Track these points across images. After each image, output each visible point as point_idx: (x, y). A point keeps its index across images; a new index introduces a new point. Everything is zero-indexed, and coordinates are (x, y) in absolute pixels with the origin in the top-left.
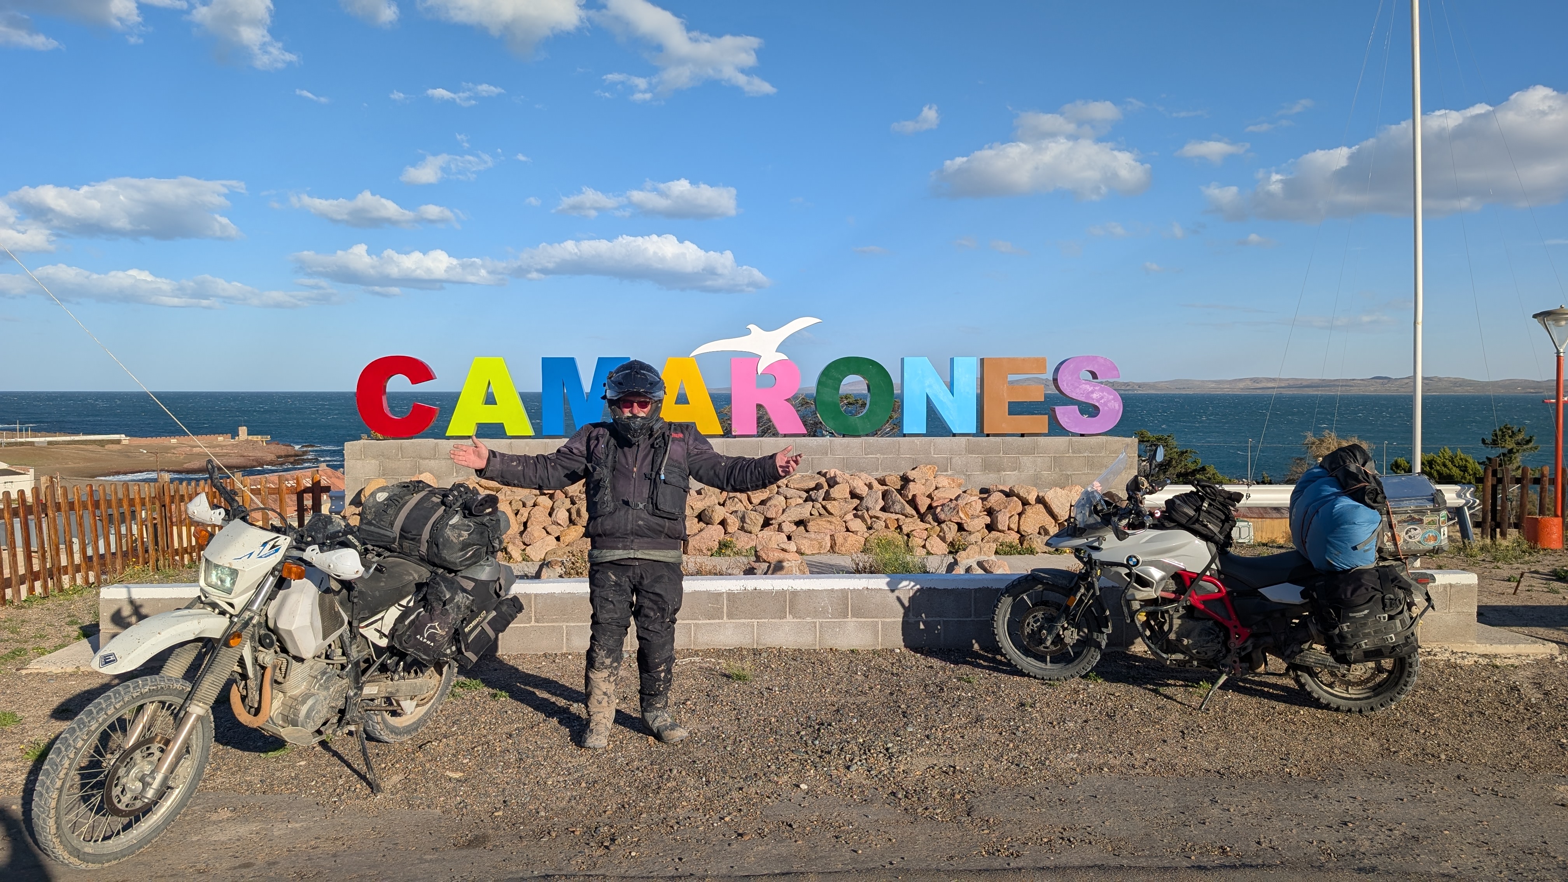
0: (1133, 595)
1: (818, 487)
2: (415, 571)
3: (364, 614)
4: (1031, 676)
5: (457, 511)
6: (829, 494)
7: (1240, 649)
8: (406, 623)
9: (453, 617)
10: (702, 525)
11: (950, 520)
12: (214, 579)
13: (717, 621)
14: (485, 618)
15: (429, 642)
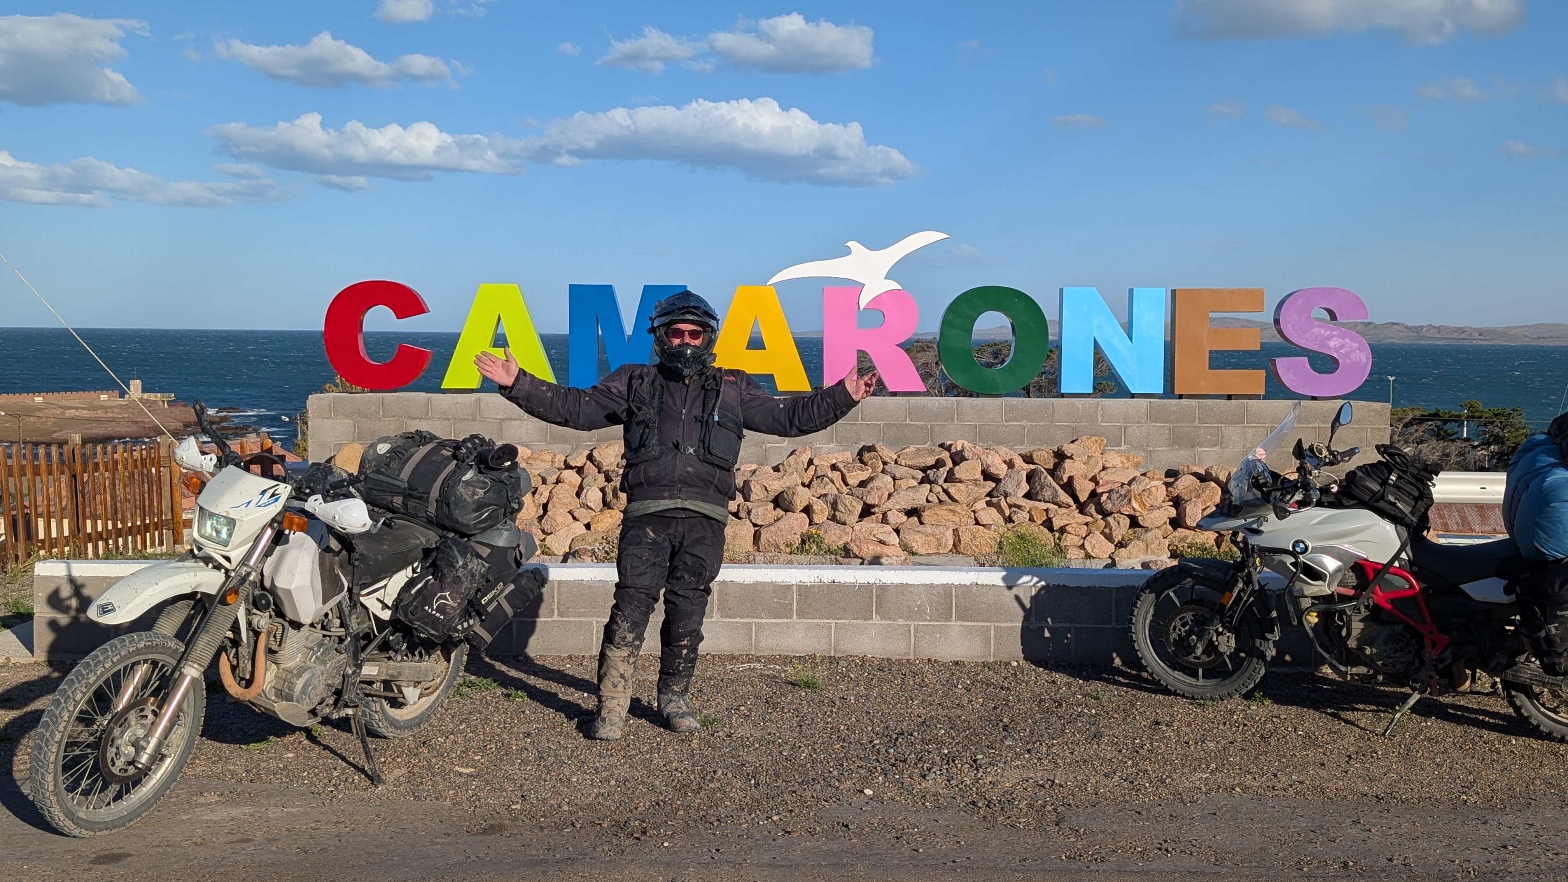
0: (1302, 590)
1: (939, 464)
2: (422, 534)
3: (365, 579)
4: (1179, 695)
5: (471, 466)
6: (953, 474)
7: (1436, 660)
8: (413, 592)
9: (467, 586)
10: (780, 512)
11: (1119, 512)
12: (208, 530)
13: (785, 620)
14: (502, 591)
15: (438, 615)
